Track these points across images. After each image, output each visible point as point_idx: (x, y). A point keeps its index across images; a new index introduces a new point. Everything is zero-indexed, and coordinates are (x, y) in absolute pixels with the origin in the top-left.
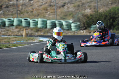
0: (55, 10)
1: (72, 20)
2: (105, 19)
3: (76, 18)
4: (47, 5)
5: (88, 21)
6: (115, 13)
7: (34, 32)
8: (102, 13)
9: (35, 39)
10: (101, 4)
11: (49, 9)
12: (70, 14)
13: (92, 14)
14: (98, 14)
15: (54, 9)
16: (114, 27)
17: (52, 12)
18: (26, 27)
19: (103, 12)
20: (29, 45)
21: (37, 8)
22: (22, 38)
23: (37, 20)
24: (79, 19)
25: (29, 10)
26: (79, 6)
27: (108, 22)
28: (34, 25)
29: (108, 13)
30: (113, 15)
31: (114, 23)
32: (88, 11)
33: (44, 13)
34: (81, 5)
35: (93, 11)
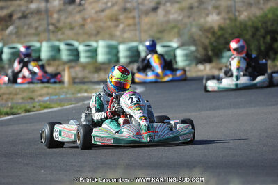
0: (137, 20)
1: (178, 41)
2: (253, 35)
3: (186, 37)
4: (116, 8)
5: (215, 41)
6: (276, 21)
7: (90, 72)
8: (245, 21)
9: (94, 89)
10: (243, 2)
11: (121, 17)
12: (173, 28)
13: (223, 25)
14: (238, 24)
15: (134, 18)
16: (276, 53)
17: (129, 25)
18: (70, 61)
19: (250, 19)
20: (79, 104)
21: (95, 16)
22: (61, 88)
23: (94, 44)
24: (192, 38)
25: (76, 21)
26: (191, 8)
27: (261, 42)
28: (88, 57)
29: (260, 21)
30: (272, 25)
31: (276, 45)
32: (214, 20)
33: (109, 27)
34: (196, 5)
35: (225, 19)
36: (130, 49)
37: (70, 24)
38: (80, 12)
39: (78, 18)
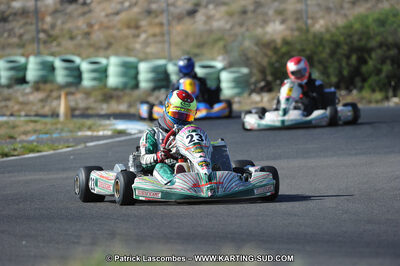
0: (165, 28)
1: (224, 59)
2: (333, 54)
3: (235, 54)
4: (136, 10)
5: (277, 61)
6: (365, 34)
7: (95, 102)
8: (321, 33)
9: (100, 125)
10: (319, 5)
11: (143, 23)
12: (216, 41)
13: (289, 38)
14: (310, 37)
15: (161, 24)
16: (364, 80)
17: (154, 35)
18: (68, 85)
19: (328, 30)
20: (79, 147)
21: (105, 20)
22: (56, 124)
23: (104, 61)
24: (245, 55)
25: (78, 28)
26: (244, 12)
27: (344, 64)
28: (94, 79)
29: (342, 34)
30: (360, 40)
31: (364, 69)
32: (276, 30)
33: (127, 37)
34: (251, 8)
35: (292, 30)
36: (155, 70)
37: (70, 31)
38: (84, 14)
39: (81, 23)
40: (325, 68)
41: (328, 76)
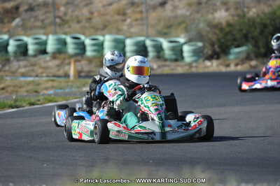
0: (144, 15)
1: (185, 37)
2: (262, 32)
3: (193, 33)
4: (124, 2)
5: (223, 37)
7: (96, 66)
8: (254, 18)
11: (129, 11)
12: (180, 24)
13: (231, 22)
14: (246, 21)
15: (141, 12)
17: (136, 20)
18: (76, 55)
19: (258, 16)
21: (102, 10)
22: (67, 82)
23: (101, 38)
24: (200, 33)
25: (82, 15)
26: (200, 4)
27: (269, 40)
28: (95, 51)
29: (268, 18)
32: (222, 16)
33: (117, 21)
34: (204, 1)
35: (233, 16)
36: (137, 44)
37: (77, 17)
38: (87, 5)
39: (85, 11)
40: (257, 42)
41: (259, 48)
